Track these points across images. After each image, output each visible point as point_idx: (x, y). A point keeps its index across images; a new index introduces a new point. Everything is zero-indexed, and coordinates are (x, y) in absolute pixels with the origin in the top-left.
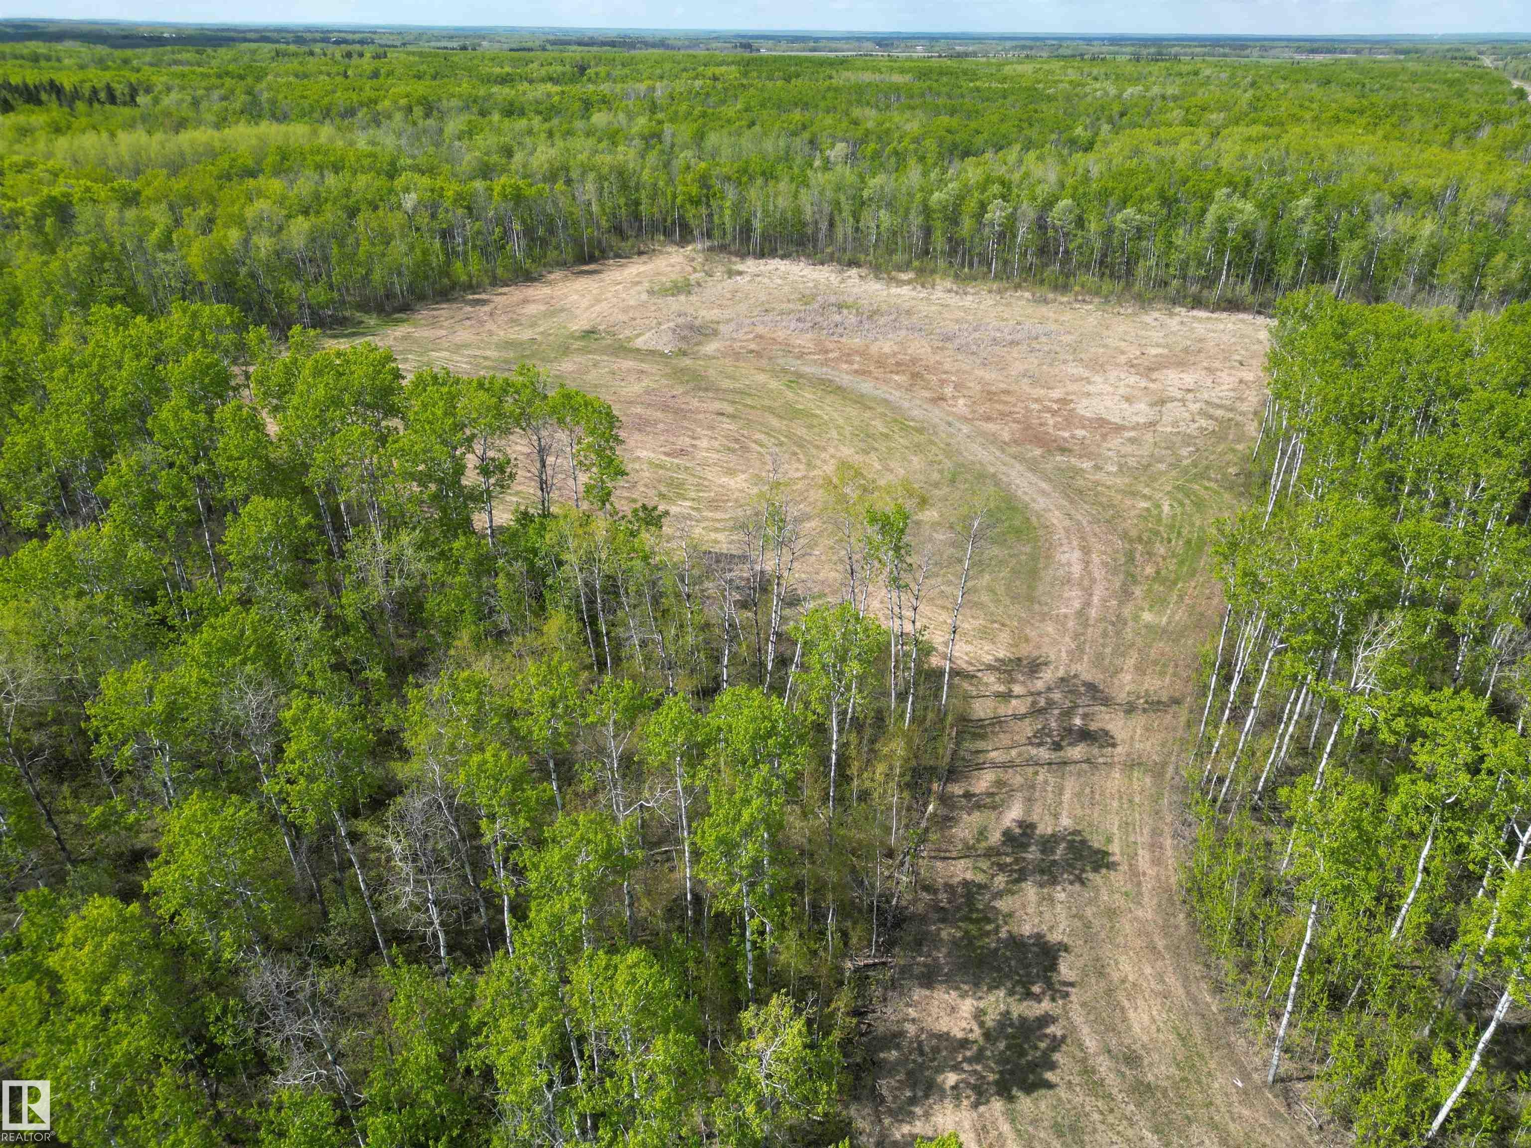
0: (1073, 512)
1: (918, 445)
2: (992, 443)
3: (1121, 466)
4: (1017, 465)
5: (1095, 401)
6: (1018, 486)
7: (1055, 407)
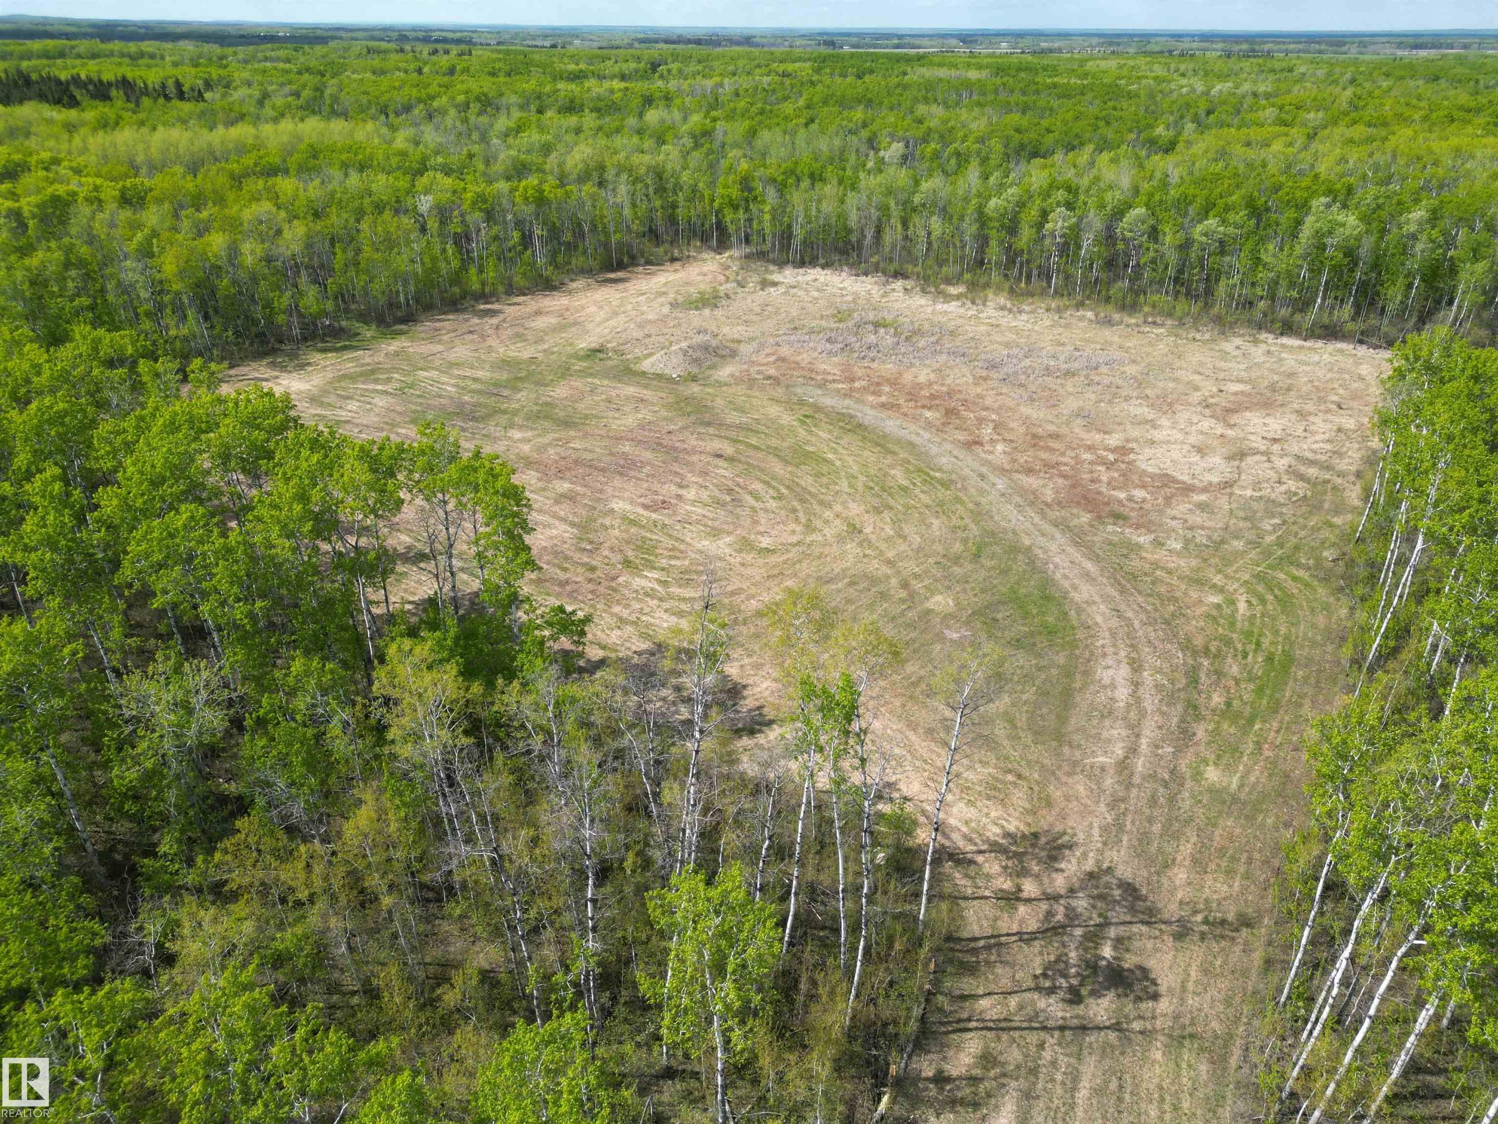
0: (1123, 607)
1: (941, 504)
2: (1032, 504)
3: (1187, 542)
4: (1058, 535)
5: (1159, 451)
6: (1056, 566)
7: (1111, 457)
